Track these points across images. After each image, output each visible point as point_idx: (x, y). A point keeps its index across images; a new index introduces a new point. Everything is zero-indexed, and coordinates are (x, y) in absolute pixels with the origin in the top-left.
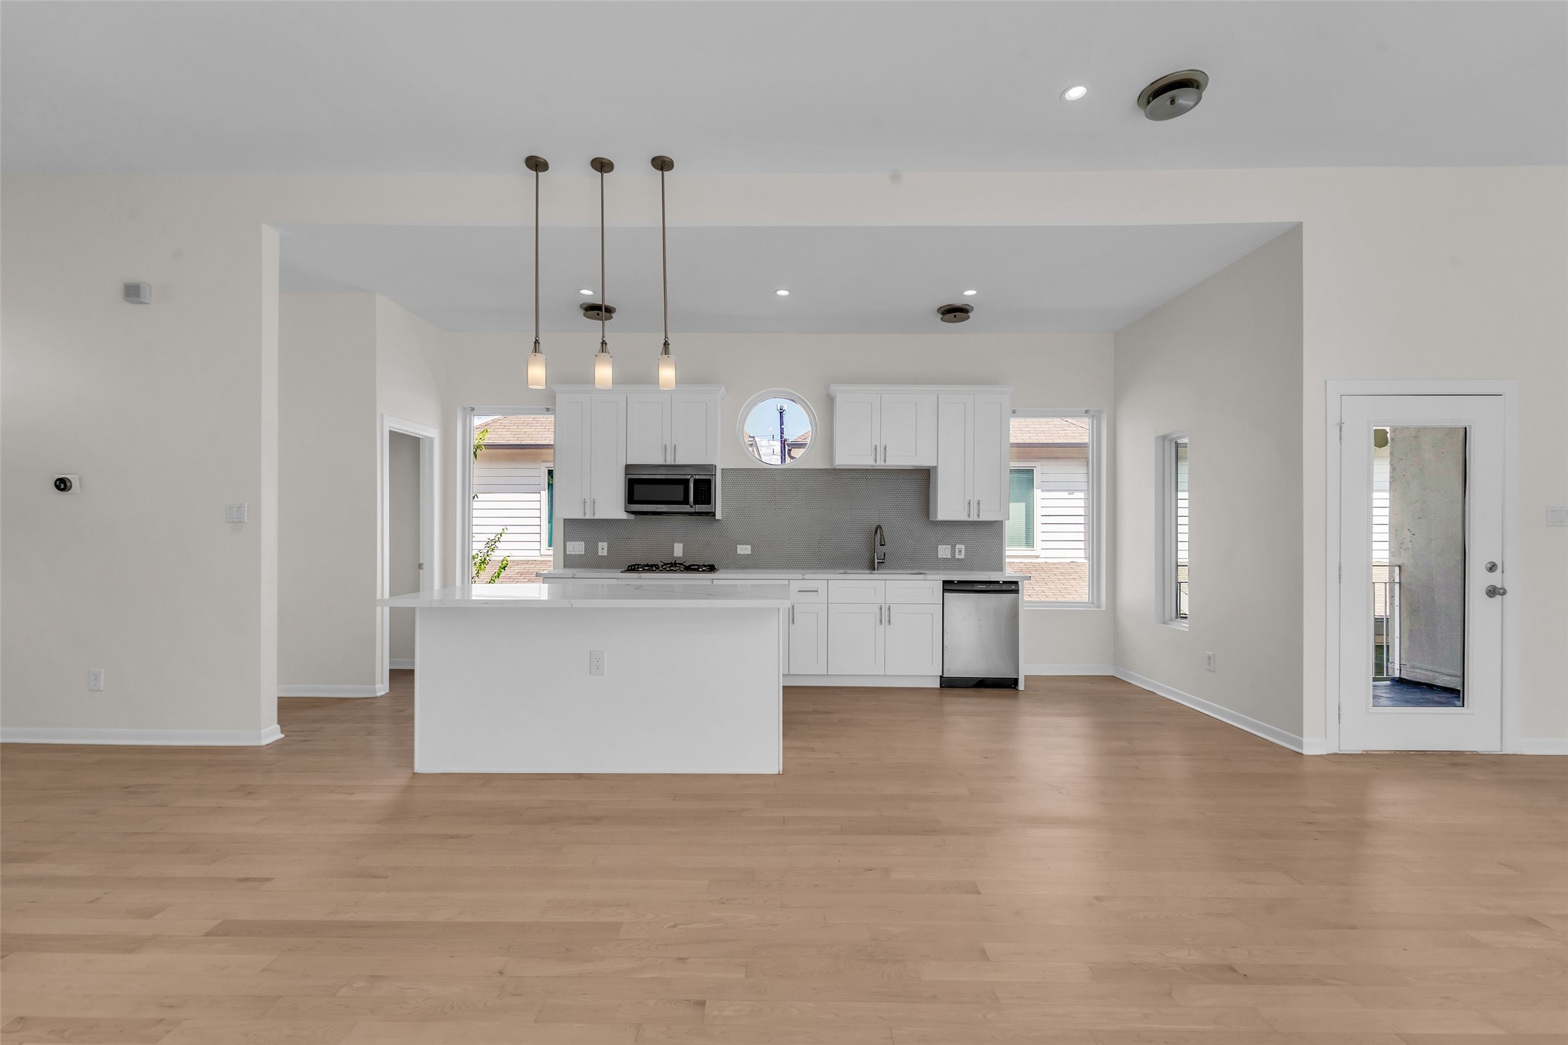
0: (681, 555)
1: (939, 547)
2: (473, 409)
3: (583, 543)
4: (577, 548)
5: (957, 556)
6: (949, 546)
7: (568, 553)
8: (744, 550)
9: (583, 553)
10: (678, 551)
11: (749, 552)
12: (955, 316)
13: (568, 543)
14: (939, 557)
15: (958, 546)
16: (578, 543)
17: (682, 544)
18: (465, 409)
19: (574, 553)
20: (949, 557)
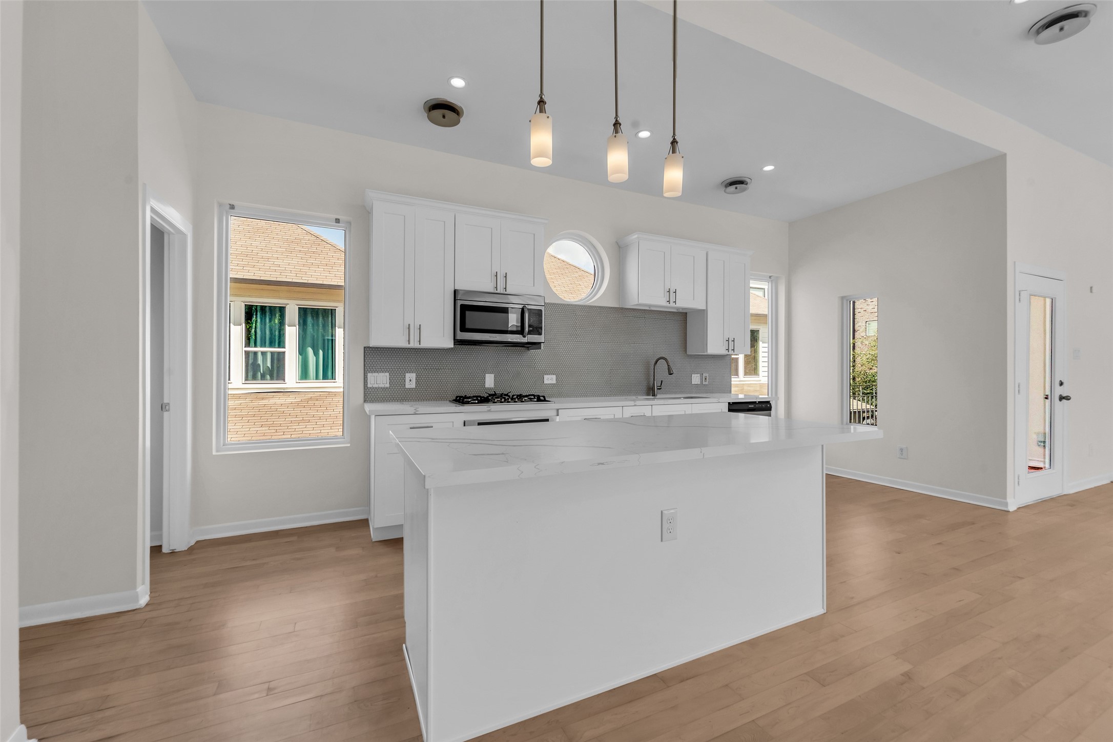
0: (492, 386)
1: (693, 375)
2: (232, 207)
3: (387, 374)
4: (381, 380)
5: (704, 383)
6: (699, 375)
7: (369, 385)
8: (550, 379)
9: (388, 385)
10: (490, 381)
11: (554, 382)
12: (736, 188)
13: (369, 375)
14: (693, 383)
15: (704, 375)
16: (381, 374)
17: (493, 375)
18: (220, 205)
19: (377, 386)
20: (699, 383)
